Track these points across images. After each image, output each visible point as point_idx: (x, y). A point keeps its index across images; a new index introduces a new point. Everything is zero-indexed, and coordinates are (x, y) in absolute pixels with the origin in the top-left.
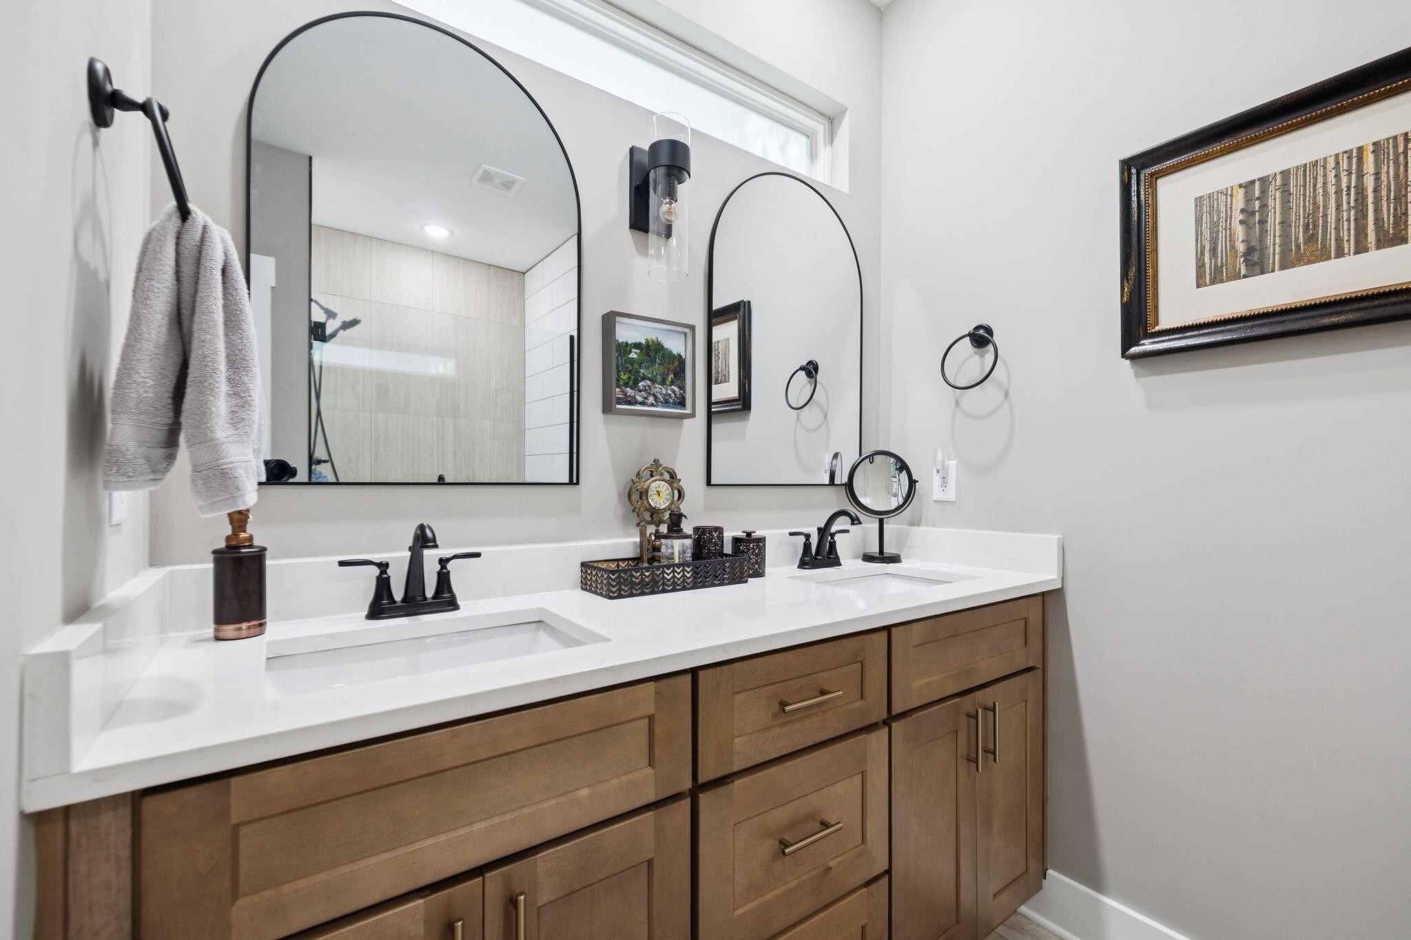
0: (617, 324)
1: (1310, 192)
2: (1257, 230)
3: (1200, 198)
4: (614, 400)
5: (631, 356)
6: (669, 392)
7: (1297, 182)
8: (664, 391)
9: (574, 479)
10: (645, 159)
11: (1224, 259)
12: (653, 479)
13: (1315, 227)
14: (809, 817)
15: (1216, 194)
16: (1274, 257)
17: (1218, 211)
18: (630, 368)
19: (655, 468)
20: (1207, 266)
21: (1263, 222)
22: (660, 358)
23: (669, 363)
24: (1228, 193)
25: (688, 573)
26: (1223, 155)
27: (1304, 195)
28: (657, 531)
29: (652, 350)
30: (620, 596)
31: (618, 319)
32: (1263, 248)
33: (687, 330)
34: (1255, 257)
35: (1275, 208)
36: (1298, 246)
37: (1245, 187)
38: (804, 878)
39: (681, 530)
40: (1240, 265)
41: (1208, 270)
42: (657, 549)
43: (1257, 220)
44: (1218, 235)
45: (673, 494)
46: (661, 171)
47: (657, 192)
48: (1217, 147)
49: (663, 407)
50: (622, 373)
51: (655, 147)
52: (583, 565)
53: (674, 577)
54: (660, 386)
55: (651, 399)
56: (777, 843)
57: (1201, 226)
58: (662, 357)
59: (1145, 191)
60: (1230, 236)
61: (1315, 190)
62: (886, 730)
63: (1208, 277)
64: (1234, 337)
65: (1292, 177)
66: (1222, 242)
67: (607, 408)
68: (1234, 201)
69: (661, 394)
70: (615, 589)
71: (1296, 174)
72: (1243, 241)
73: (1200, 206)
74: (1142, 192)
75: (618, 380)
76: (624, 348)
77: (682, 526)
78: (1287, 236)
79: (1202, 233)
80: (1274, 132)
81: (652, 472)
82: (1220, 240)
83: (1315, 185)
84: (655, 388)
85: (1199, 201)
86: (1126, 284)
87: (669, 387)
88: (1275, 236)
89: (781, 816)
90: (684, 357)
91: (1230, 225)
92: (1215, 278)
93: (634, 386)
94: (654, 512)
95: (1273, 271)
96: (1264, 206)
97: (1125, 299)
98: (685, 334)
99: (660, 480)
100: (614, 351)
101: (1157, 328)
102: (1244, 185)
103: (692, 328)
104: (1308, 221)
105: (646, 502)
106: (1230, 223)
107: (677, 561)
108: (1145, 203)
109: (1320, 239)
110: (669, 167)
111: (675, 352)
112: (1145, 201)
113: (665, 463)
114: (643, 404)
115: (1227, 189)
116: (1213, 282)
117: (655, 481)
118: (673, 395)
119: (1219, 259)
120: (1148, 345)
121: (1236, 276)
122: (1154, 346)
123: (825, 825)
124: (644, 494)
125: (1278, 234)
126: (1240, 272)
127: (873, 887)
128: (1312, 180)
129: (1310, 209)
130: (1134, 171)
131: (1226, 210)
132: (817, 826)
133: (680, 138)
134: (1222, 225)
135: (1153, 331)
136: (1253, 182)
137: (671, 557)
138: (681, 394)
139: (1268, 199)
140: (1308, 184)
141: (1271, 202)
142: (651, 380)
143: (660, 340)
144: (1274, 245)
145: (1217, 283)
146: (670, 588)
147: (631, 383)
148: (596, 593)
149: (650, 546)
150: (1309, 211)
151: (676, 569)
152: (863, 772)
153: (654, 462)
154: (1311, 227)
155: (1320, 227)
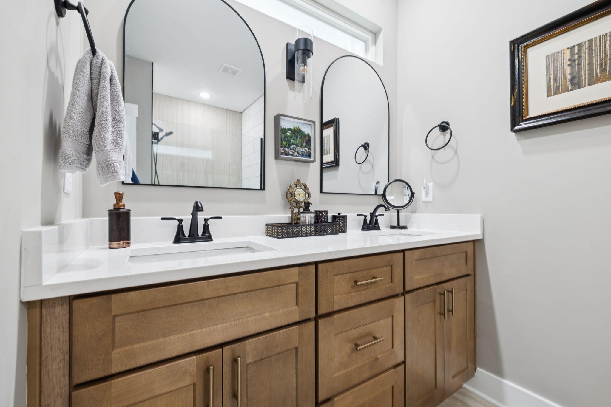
0: (281, 120)
1: (603, 49)
2: (577, 68)
3: (549, 56)
4: (280, 154)
5: (287, 134)
6: (304, 150)
7: (596, 45)
8: (302, 150)
9: (262, 188)
10: (293, 48)
11: (560, 83)
12: (297, 188)
13: (606, 64)
14: (368, 334)
15: (556, 53)
16: (585, 80)
17: (557, 61)
18: (287, 139)
19: (298, 184)
20: (552, 87)
21: (579, 64)
22: (300, 135)
23: (304, 138)
24: (562, 52)
25: (313, 228)
26: (559, 35)
27: (600, 50)
28: (299, 211)
29: (296, 132)
30: (283, 237)
31: (282, 117)
32: (580, 77)
33: (311, 123)
34: (576, 81)
35: (585, 57)
36: (597, 74)
37: (571, 49)
38: (366, 362)
39: (309, 210)
40: (568, 85)
41: (552, 89)
42: (299, 219)
43: (576, 63)
44: (557, 72)
45: (306, 195)
46: (300, 52)
47: (298, 63)
48: (557, 31)
49: (301, 157)
50: (283, 141)
51: (297, 42)
52: (266, 225)
53: (306, 230)
54: (300, 148)
55: (296, 154)
56: (354, 345)
57: (549, 68)
58: (301, 135)
59: (522, 54)
60: (563, 72)
61: (605, 47)
62: (403, 298)
63: (552, 92)
64: (566, 118)
65: (594, 42)
66: (559, 75)
67: (277, 157)
68: (565, 56)
69: (300, 151)
70: (281, 234)
71: (596, 41)
72: (570, 74)
73: (548, 59)
74: (520, 55)
75: (281, 144)
76: (284, 131)
77: (310, 208)
78: (591, 70)
79: (549, 72)
80: (584, 22)
81: (296, 185)
82: (558, 75)
83: (605, 45)
84: (298, 148)
85: (548, 57)
86: (513, 98)
87: (304, 148)
88: (585, 70)
89: (355, 333)
90: (310, 135)
91: (563, 67)
92: (556, 92)
93: (289, 147)
94: (297, 202)
95: (585, 86)
96: (580, 57)
97: (512, 104)
98: (311, 125)
99: (300, 188)
100: (280, 132)
101: (528, 117)
102: (570, 48)
103: (314, 122)
104: (602, 62)
105: (294, 198)
106: (563, 66)
107: (307, 223)
108: (522, 60)
109: (608, 70)
110: (303, 50)
111: (306, 133)
112: (522, 59)
113: (302, 181)
114: (292, 155)
115: (561, 50)
116: (555, 94)
117: (298, 189)
118: (306, 152)
119: (558, 83)
120: (523, 125)
121: (567, 90)
122: (527, 125)
123: (375, 338)
124: (293, 195)
125: (587, 69)
126: (568, 89)
127: (397, 369)
128: (604, 43)
129: (603, 56)
130: (516, 45)
131: (561, 60)
132: (372, 338)
133: (309, 38)
134: (559, 67)
135: (526, 118)
136: (574, 46)
137: (305, 221)
138: (309, 151)
139: (582, 54)
140: (602, 45)
141: (583, 55)
142: (296, 145)
143: (300, 127)
144: (585, 74)
145: (557, 94)
146: (305, 235)
147: (287, 146)
148: (272, 236)
149: (296, 218)
150: (602, 57)
151: (307, 226)
152: (392, 316)
153: (297, 180)
154: (603, 65)
155: (608, 65)
